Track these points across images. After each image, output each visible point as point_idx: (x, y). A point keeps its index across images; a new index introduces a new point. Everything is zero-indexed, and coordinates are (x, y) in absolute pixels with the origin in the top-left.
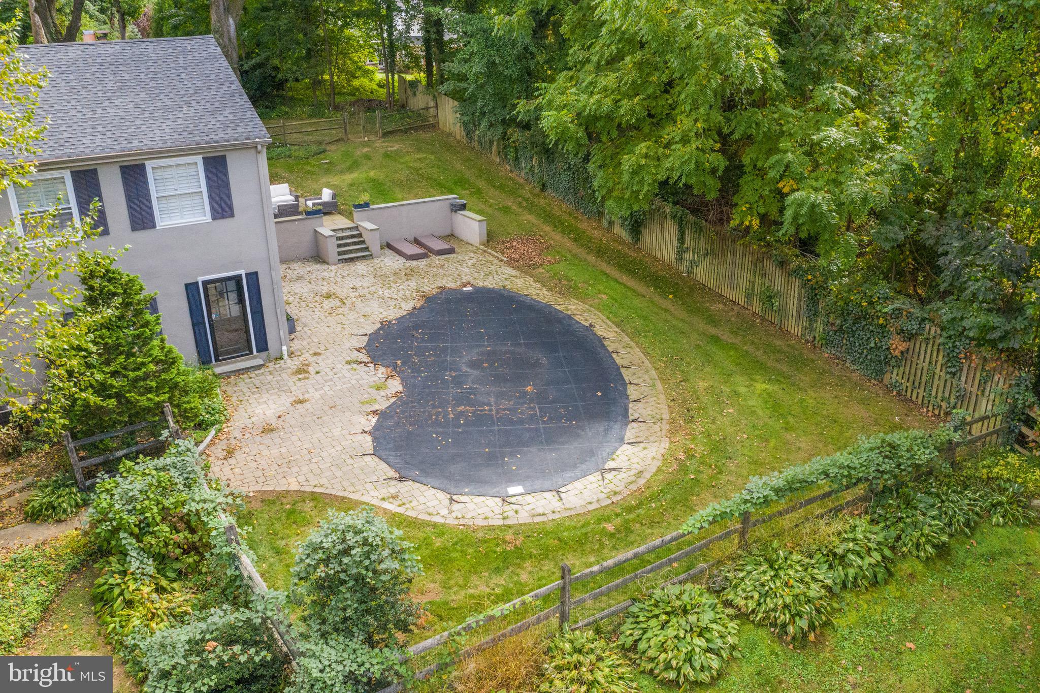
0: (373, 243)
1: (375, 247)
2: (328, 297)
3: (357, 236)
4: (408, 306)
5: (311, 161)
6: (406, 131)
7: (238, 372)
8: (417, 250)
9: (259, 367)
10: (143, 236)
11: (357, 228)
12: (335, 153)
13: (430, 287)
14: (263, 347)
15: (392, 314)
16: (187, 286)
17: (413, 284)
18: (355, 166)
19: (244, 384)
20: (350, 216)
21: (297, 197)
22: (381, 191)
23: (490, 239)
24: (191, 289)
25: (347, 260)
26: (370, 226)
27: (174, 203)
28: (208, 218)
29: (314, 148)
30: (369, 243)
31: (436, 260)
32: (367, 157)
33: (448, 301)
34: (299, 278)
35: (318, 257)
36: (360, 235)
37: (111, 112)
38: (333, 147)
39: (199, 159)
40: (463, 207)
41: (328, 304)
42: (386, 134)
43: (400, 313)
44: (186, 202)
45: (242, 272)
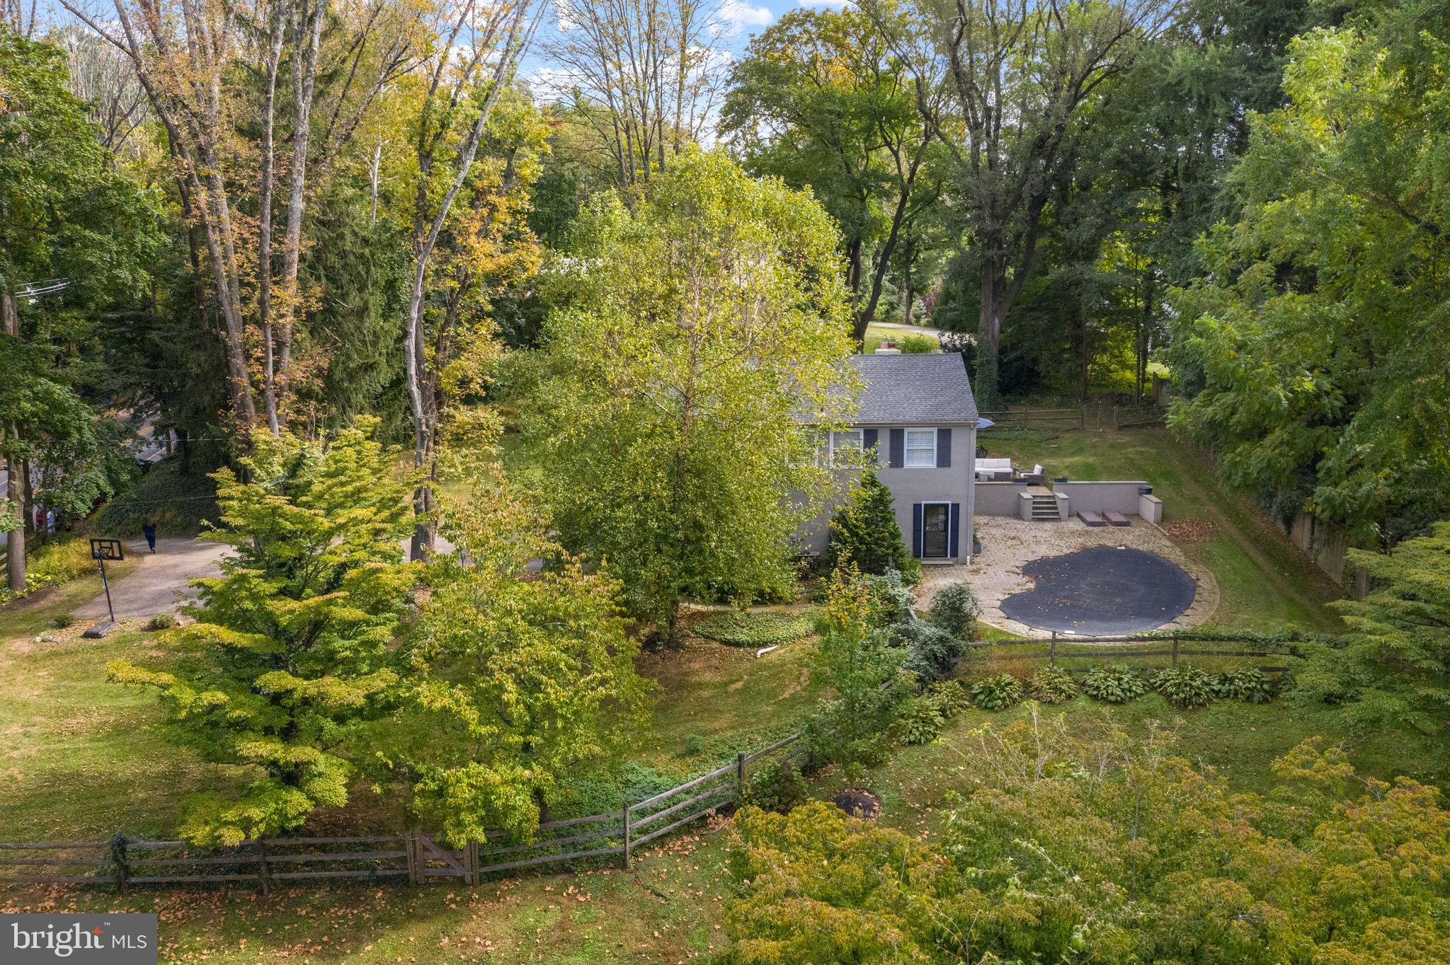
0: (1063, 509)
1: (1064, 512)
2: (1014, 538)
3: (1052, 503)
4: (1066, 551)
5: (1043, 445)
6: (1142, 426)
7: (936, 566)
8: (1099, 520)
9: (949, 565)
10: (897, 471)
11: (1053, 497)
12: (1066, 439)
13: (1092, 543)
14: (955, 553)
15: (1053, 553)
16: (915, 506)
17: (1080, 540)
18: (1080, 451)
19: (937, 572)
20: (1050, 487)
21: (1015, 470)
22: (1090, 472)
23: (1164, 519)
24: (917, 507)
25: (1039, 520)
26: (1062, 496)
27: (916, 454)
28: (933, 465)
29: (1050, 434)
30: (1060, 510)
31: (1111, 528)
32: (1094, 446)
33: (1100, 552)
34: (998, 526)
35: (1018, 515)
36: (1055, 503)
37: (891, 398)
38: (1067, 435)
39: (935, 430)
40: (1149, 491)
41: (1010, 543)
42: (1121, 428)
43: (1058, 554)
44: (923, 454)
45: (950, 502)
